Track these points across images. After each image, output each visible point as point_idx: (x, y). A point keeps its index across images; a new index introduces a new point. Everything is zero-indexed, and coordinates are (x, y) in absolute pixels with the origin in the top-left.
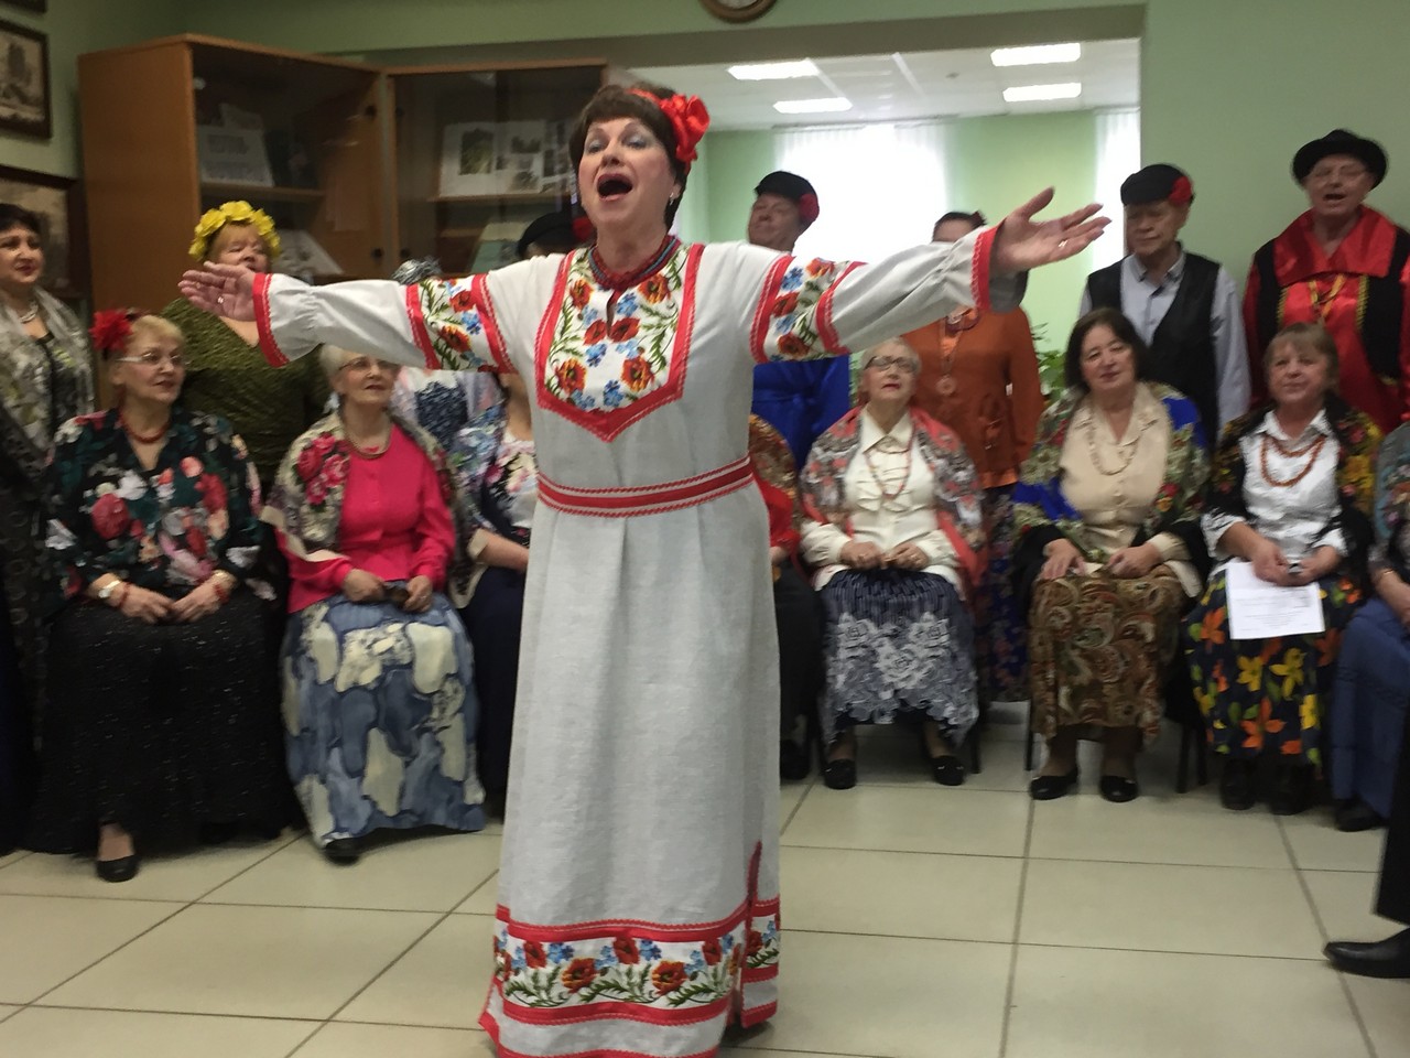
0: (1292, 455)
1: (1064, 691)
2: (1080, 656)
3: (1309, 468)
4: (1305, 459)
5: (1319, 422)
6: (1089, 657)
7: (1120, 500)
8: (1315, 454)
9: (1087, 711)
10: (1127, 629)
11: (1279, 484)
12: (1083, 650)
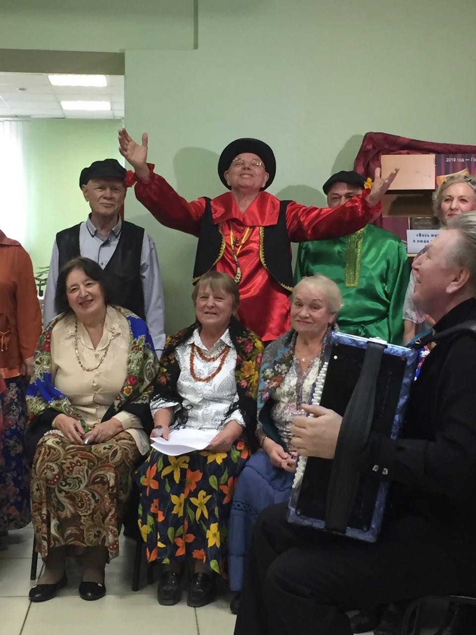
0: (209, 360)
1: (54, 522)
2: (65, 497)
3: (219, 369)
4: (217, 363)
5: (225, 338)
6: (71, 497)
7: (97, 388)
8: (223, 360)
9: (70, 536)
10: (97, 477)
11: (200, 380)
12: (67, 493)
